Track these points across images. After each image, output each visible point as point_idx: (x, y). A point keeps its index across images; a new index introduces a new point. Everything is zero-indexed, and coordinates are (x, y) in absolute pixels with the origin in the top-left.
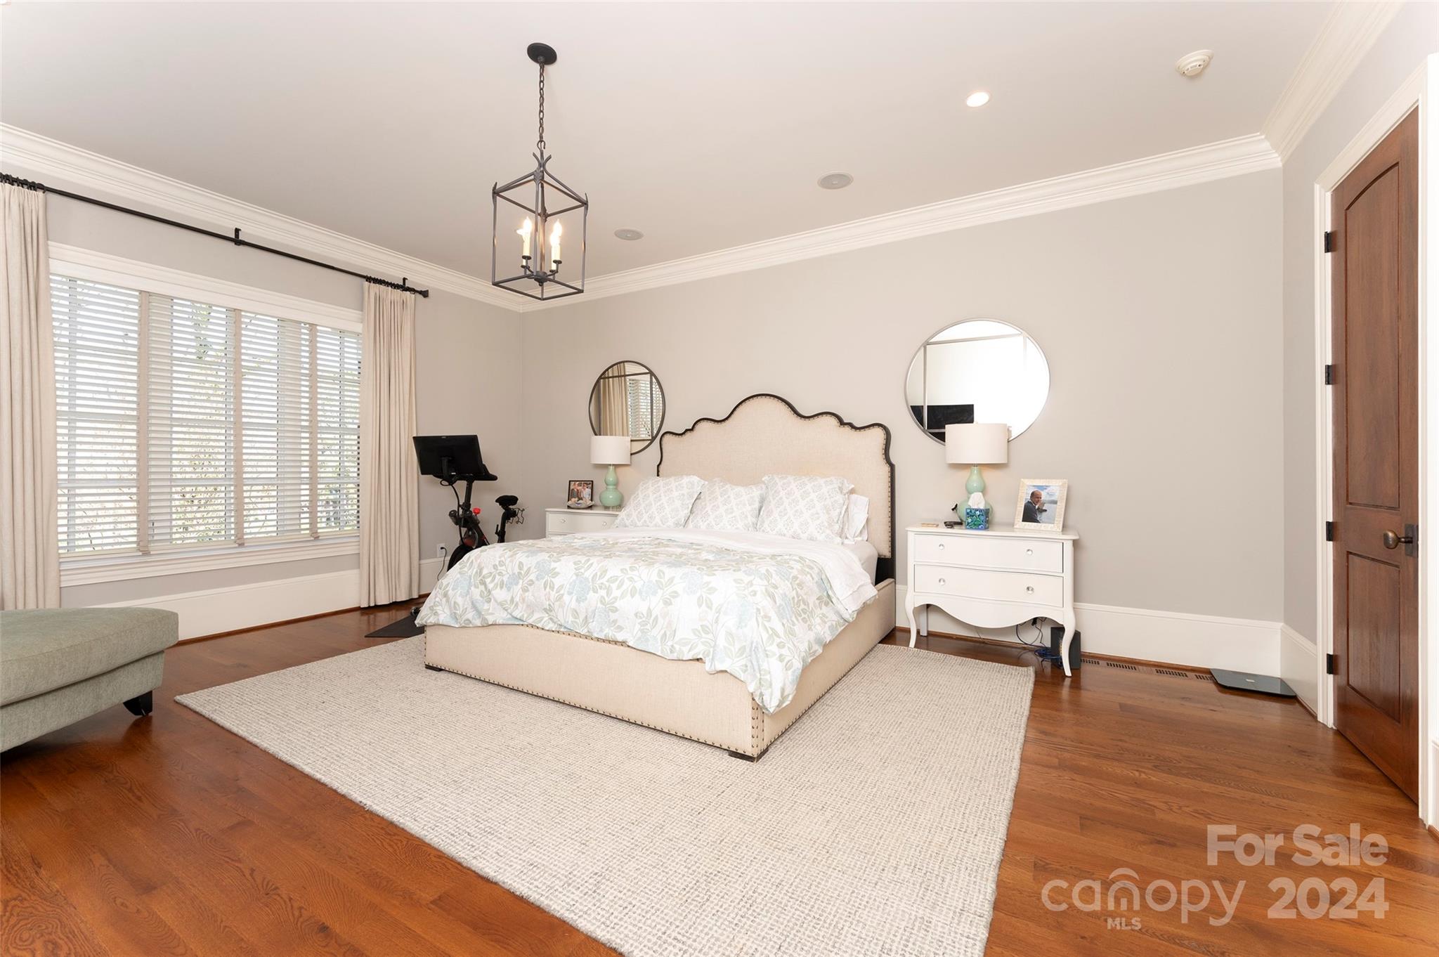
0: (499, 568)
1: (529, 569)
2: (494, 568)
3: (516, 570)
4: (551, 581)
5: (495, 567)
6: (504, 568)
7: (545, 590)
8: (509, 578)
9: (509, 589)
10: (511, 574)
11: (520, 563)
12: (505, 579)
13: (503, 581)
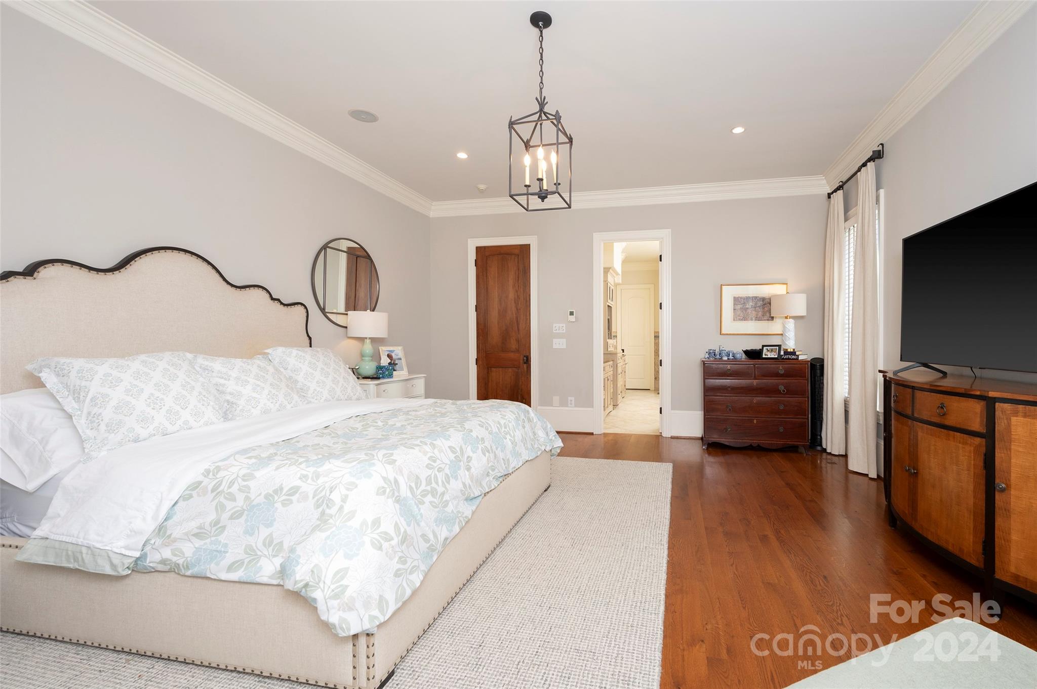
0: (435, 465)
1: (461, 448)
2: (430, 469)
3: (452, 456)
4: (485, 446)
5: (428, 467)
6: (438, 462)
7: (485, 456)
8: (449, 469)
9: (456, 478)
10: (449, 463)
11: (449, 447)
12: (447, 471)
13: (447, 474)
